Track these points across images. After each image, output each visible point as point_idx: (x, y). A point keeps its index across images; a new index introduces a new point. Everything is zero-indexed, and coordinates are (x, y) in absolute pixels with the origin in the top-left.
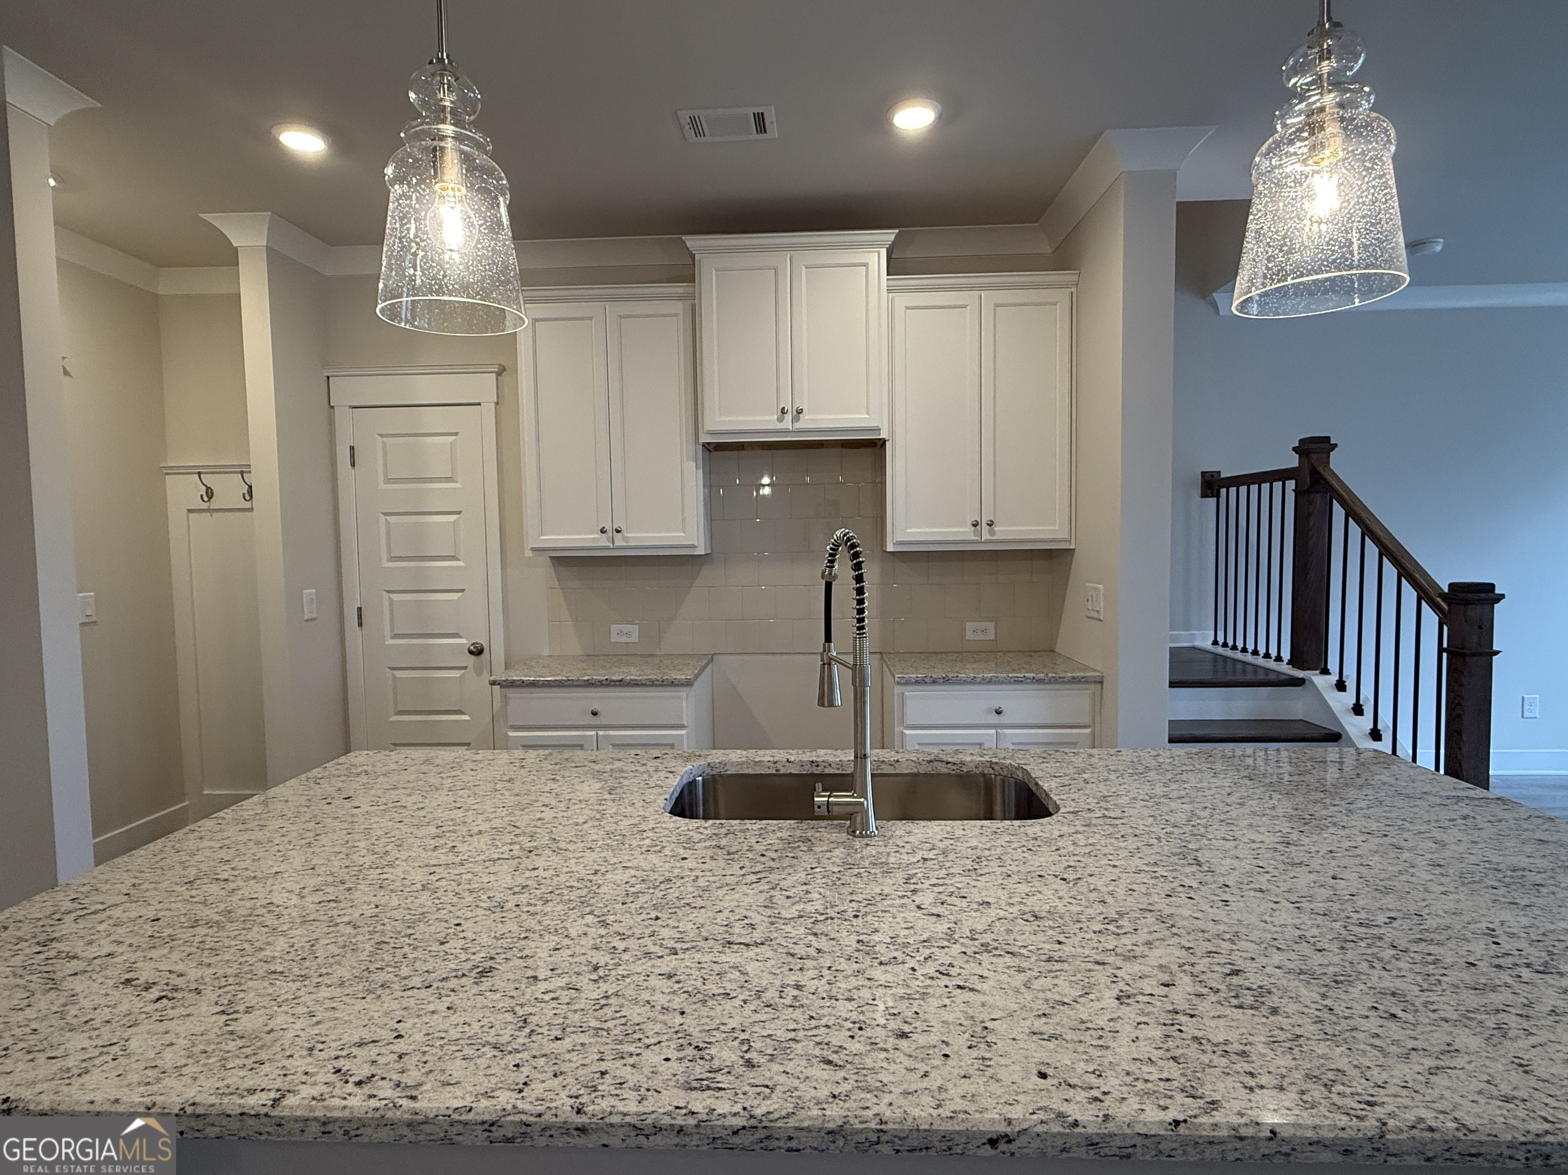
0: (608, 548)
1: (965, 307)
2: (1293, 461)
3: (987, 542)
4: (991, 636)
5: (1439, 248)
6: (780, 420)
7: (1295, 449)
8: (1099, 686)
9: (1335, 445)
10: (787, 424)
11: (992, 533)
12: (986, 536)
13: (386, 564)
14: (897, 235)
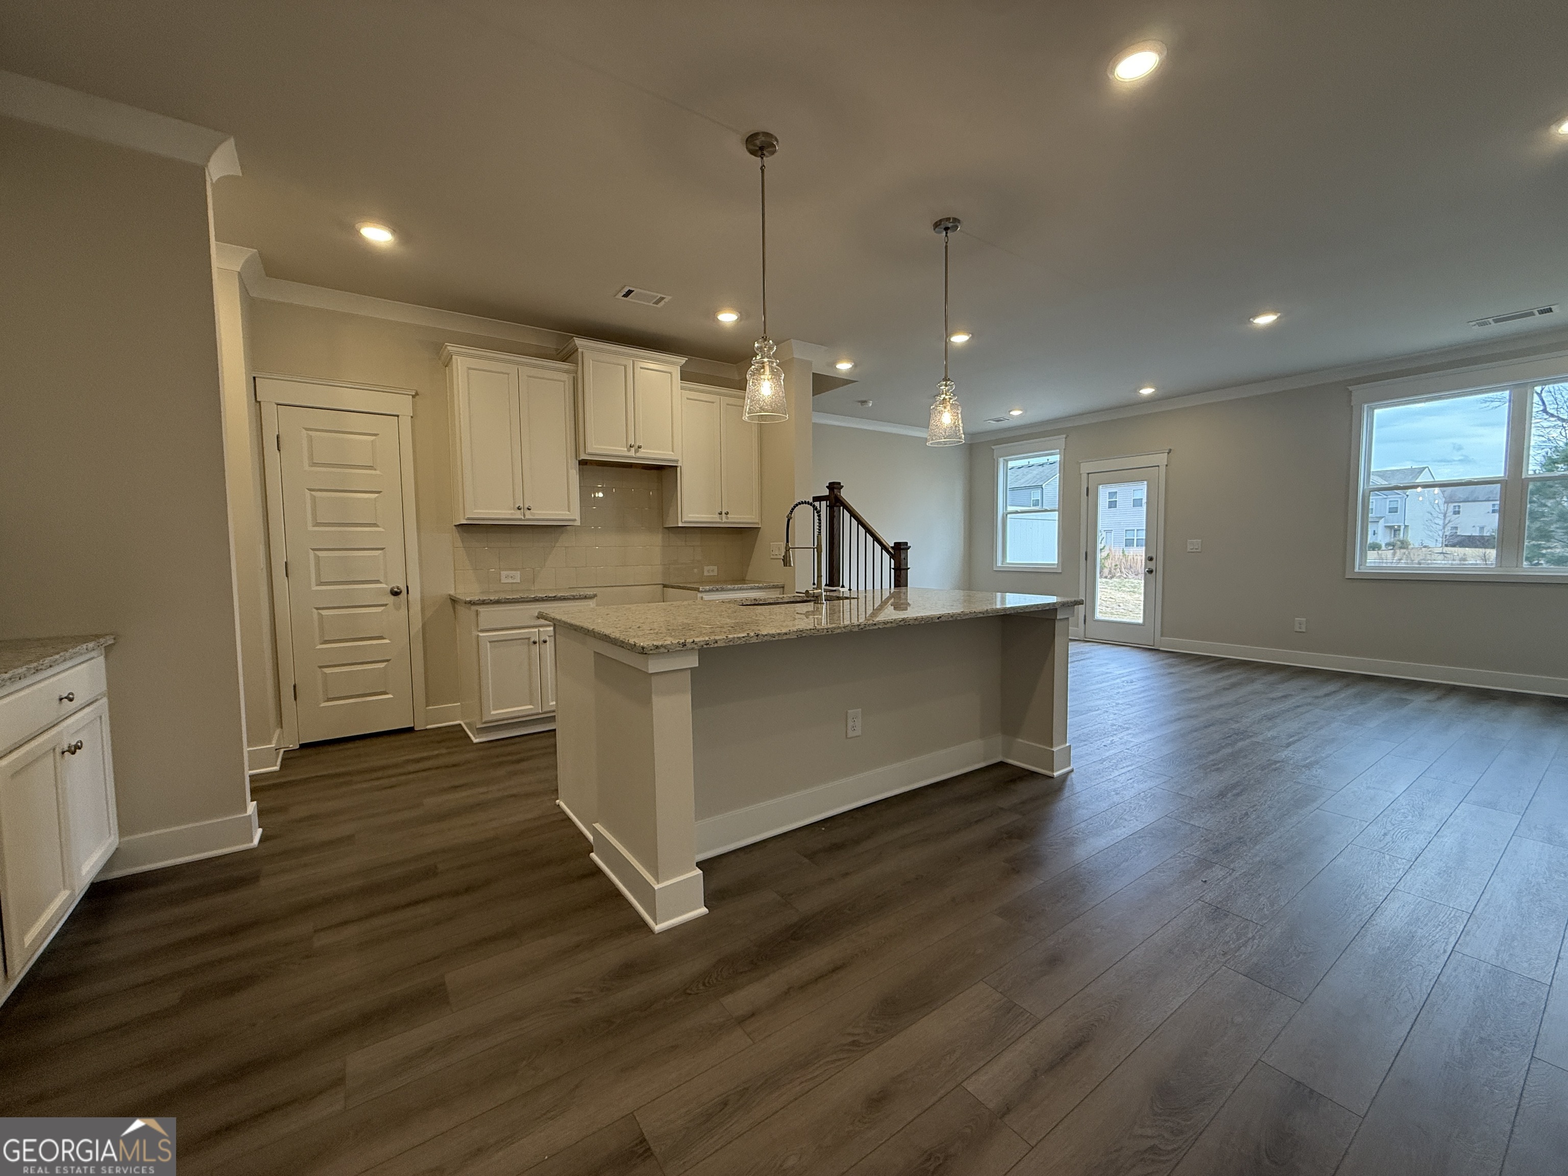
0: (520, 520)
1: (713, 403)
2: (826, 492)
3: (725, 523)
4: (715, 573)
5: (871, 405)
6: (629, 450)
7: (827, 487)
8: (782, 589)
9: (843, 486)
10: (632, 453)
11: (727, 518)
12: (724, 520)
13: (311, 528)
14: (686, 361)
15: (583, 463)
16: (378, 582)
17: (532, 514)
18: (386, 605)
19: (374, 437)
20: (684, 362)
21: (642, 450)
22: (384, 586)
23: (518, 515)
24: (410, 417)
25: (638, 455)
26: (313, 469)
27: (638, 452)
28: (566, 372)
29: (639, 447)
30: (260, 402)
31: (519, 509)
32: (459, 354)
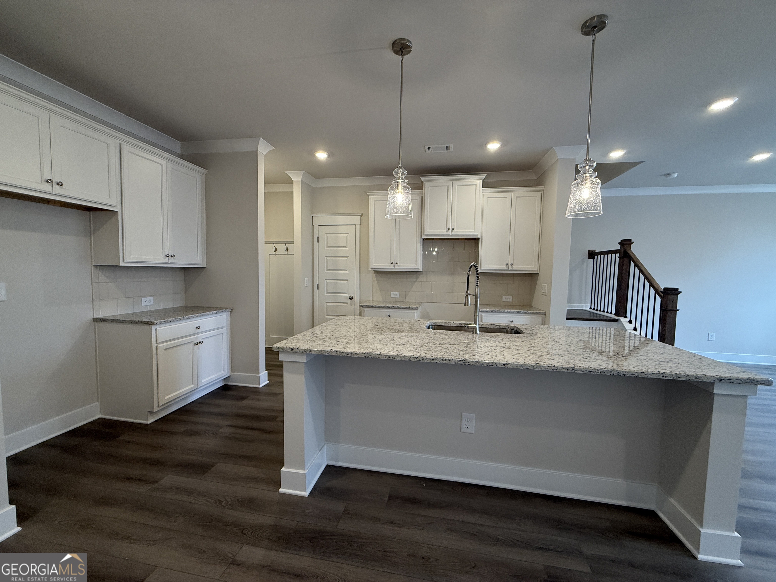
0: (393, 269)
1: (507, 197)
3: (510, 270)
5: (676, 176)
6: (447, 231)
7: (619, 243)
8: (544, 315)
10: (449, 233)
11: (512, 268)
12: (510, 268)
13: (326, 271)
14: (486, 176)
15: (425, 240)
16: (345, 293)
17: (399, 266)
18: (347, 303)
19: (347, 235)
20: (485, 177)
21: (455, 230)
22: (347, 295)
23: (392, 266)
24: (359, 225)
25: (452, 233)
26: (328, 249)
27: (453, 232)
28: (418, 195)
29: (453, 229)
30: (313, 225)
31: (392, 264)
32: (372, 195)
